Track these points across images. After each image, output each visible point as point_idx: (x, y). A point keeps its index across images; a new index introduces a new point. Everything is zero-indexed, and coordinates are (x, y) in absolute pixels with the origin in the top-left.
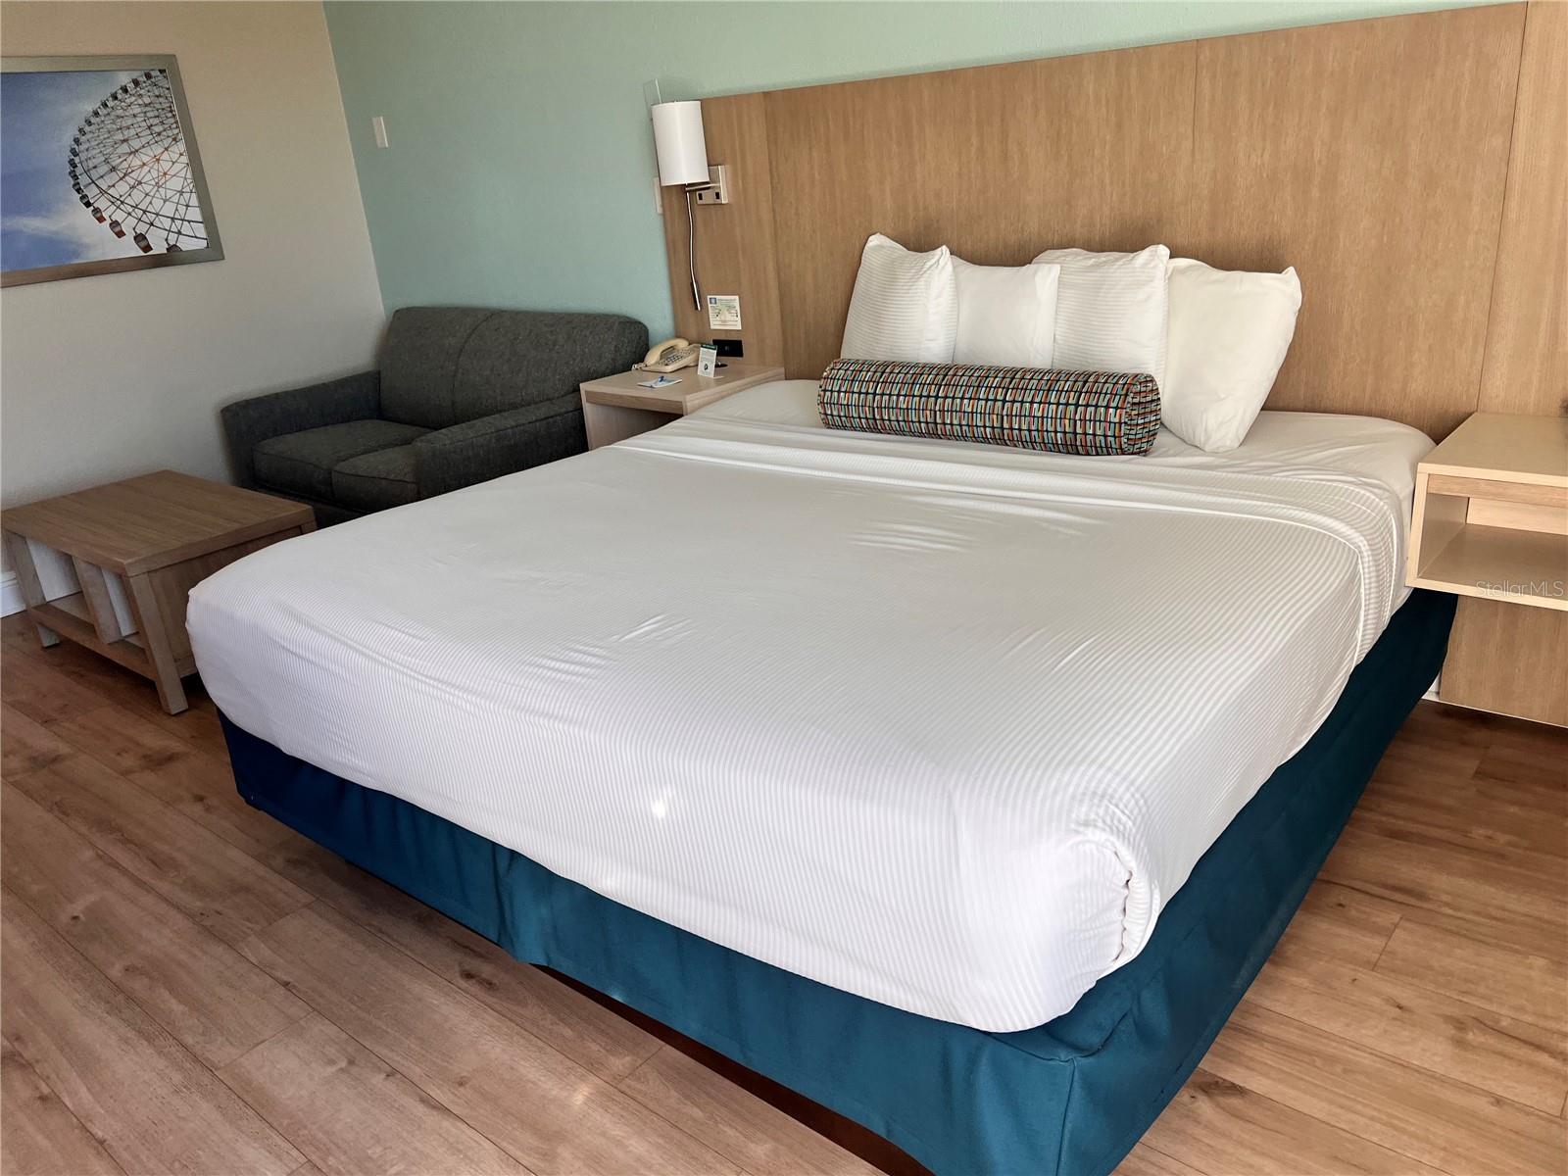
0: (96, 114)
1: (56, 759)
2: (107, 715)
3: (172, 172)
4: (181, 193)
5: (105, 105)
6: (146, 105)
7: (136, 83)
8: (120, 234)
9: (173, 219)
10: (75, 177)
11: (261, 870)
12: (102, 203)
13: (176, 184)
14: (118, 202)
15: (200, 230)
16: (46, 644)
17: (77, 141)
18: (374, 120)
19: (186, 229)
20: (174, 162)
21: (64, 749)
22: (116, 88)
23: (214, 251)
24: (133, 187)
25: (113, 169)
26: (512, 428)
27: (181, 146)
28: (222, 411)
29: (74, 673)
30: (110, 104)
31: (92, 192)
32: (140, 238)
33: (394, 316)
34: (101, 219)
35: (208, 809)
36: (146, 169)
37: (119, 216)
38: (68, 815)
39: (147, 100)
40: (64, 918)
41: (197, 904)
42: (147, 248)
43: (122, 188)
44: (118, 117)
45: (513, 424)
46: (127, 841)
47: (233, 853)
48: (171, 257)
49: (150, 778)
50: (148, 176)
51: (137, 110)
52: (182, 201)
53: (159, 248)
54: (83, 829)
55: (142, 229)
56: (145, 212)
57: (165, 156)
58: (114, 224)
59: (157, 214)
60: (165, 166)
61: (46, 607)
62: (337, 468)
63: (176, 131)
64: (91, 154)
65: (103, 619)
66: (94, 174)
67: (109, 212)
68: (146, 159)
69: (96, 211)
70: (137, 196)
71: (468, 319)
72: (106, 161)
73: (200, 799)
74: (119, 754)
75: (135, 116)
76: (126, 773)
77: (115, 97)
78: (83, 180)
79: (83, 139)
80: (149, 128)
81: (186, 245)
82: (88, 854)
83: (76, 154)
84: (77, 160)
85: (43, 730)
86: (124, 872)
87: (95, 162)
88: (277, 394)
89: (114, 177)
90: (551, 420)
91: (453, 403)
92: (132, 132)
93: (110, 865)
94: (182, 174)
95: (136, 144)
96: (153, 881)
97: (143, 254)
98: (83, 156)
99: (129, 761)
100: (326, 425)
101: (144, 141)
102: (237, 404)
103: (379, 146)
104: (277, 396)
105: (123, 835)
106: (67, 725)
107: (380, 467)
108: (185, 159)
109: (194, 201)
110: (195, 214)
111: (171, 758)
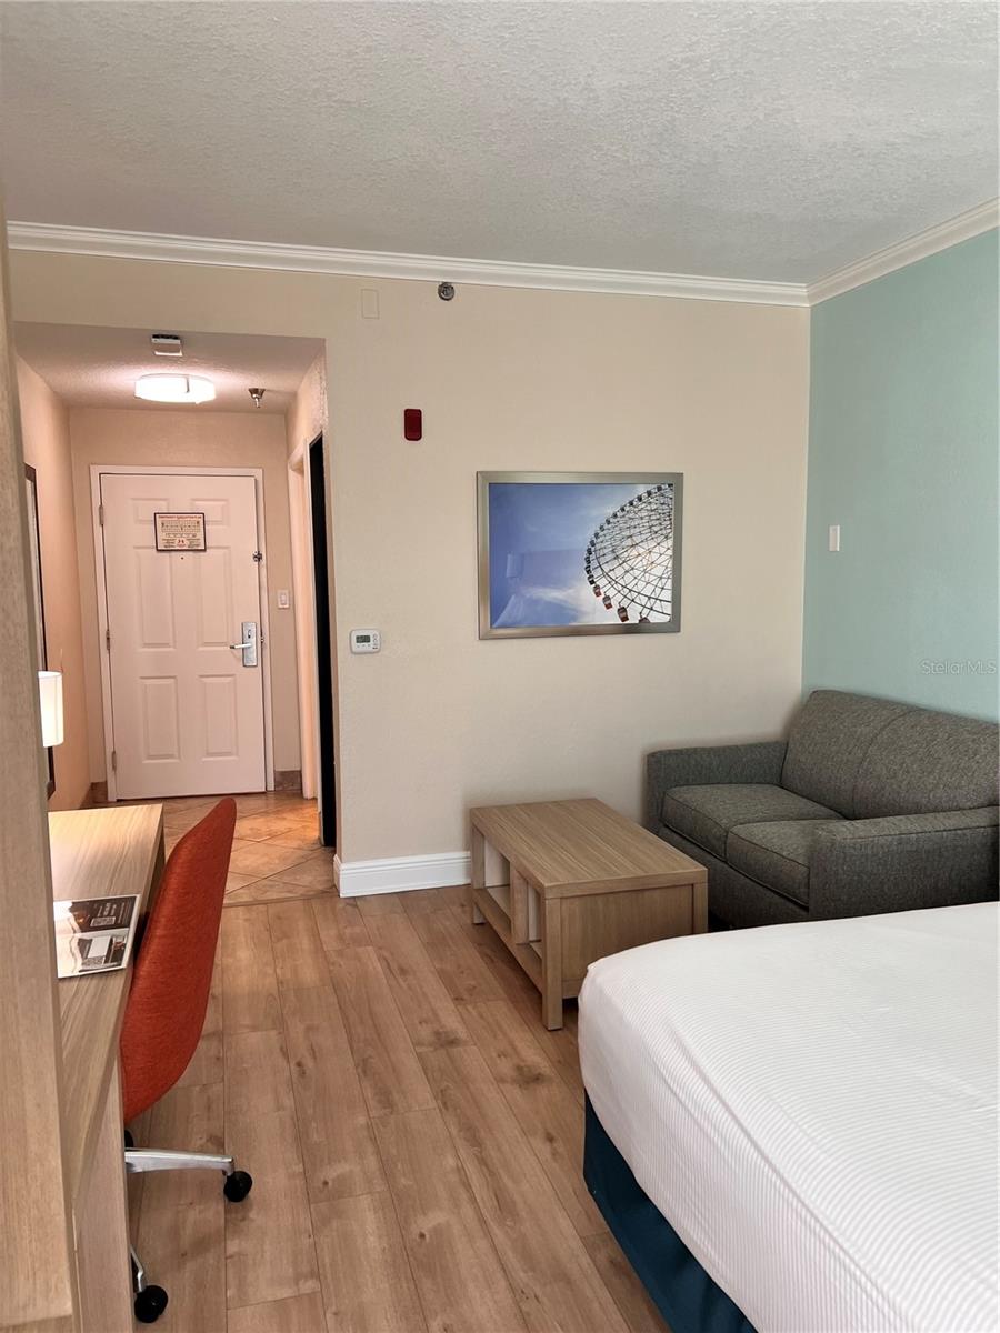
0: (615, 516)
1: (453, 1042)
2: (502, 1012)
3: (657, 562)
4: (661, 578)
5: (623, 510)
6: (652, 511)
7: (649, 493)
8: (609, 606)
9: (649, 598)
10: (589, 562)
11: (585, 1260)
12: (602, 582)
13: (658, 571)
14: (613, 582)
15: (668, 608)
16: (476, 922)
17: (597, 535)
18: (831, 528)
19: (657, 606)
20: (662, 554)
21: (462, 1033)
22: (634, 497)
23: (673, 626)
24: (627, 572)
25: (617, 557)
26: (917, 833)
27: (670, 543)
28: (648, 756)
29: (487, 956)
30: (627, 509)
31: (597, 573)
32: (622, 610)
33: (811, 697)
34: (598, 594)
35: (554, 1154)
36: (640, 558)
37: (611, 593)
38: (447, 1108)
39: (654, 507)
40: (415, 1231)
41: (522, 1276)
42: (625, 618)
43: (619, 571)
44: (630, 518)
45: (919, 830)
46: (483, 1161)
47: (565, 1223)
48: (643, 627)
49: (516, 1093)
50: (639, 564)
51: (644, 514)
52: (659, 584)
53: (633, 619)
54: (454, 1131)
55: (625, 603)
56: (630, 590)
57: (656, 549)
58: (607, 598)
59: (639, 593)
60: (654, 556)
61: (483, 890)
62: (735, 829)
63: (669, 531)
64: (605, 544)
65: (519, 922)
66: (602, 560)
67: (605, 589)
68: (641, 551)
69: (597, 587)
70: (629, 577)
71: (884, 712)
72: (613, 551)
73: (550, 1139)
74: (499, 1056)
75: (642, 518)
76: (501, 1080)
77: (631, 504)
78: (594, 564)
79: (601, 534)
80: (650, 527)
81: (654, 618)
82: (451, 1162)
83: (593, 545)
84: (593, 549)
85: (452, 1006)
86: (473, 1200)
87: (606, 551)
88: (696, 749)
89: (616, 563)
90: (959, 832)
91: (855, 788)
92: (637, 530)
93: (464, 1184)
94: (665, 564)
95: (637, 539)
96: (492, 1224)
97: (620, 622)
98: (598, 546)
99: (506, 1067)
100: (731, 783)
101: (644, 537)
102: (661, 752)
103: (831, 549)
104: (695, 750)
105: (481, 1152)
106: (470, 1008)
107: (775, 840)
108: (670, 552)
109: (669, 585)
110: (667, 595)
111: (537, 1079)
